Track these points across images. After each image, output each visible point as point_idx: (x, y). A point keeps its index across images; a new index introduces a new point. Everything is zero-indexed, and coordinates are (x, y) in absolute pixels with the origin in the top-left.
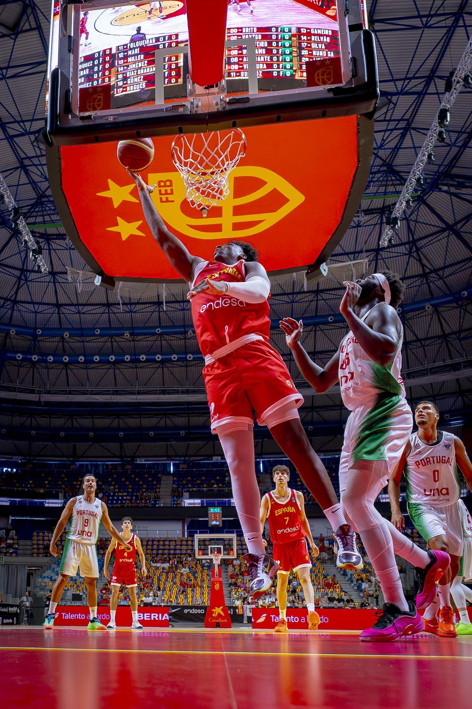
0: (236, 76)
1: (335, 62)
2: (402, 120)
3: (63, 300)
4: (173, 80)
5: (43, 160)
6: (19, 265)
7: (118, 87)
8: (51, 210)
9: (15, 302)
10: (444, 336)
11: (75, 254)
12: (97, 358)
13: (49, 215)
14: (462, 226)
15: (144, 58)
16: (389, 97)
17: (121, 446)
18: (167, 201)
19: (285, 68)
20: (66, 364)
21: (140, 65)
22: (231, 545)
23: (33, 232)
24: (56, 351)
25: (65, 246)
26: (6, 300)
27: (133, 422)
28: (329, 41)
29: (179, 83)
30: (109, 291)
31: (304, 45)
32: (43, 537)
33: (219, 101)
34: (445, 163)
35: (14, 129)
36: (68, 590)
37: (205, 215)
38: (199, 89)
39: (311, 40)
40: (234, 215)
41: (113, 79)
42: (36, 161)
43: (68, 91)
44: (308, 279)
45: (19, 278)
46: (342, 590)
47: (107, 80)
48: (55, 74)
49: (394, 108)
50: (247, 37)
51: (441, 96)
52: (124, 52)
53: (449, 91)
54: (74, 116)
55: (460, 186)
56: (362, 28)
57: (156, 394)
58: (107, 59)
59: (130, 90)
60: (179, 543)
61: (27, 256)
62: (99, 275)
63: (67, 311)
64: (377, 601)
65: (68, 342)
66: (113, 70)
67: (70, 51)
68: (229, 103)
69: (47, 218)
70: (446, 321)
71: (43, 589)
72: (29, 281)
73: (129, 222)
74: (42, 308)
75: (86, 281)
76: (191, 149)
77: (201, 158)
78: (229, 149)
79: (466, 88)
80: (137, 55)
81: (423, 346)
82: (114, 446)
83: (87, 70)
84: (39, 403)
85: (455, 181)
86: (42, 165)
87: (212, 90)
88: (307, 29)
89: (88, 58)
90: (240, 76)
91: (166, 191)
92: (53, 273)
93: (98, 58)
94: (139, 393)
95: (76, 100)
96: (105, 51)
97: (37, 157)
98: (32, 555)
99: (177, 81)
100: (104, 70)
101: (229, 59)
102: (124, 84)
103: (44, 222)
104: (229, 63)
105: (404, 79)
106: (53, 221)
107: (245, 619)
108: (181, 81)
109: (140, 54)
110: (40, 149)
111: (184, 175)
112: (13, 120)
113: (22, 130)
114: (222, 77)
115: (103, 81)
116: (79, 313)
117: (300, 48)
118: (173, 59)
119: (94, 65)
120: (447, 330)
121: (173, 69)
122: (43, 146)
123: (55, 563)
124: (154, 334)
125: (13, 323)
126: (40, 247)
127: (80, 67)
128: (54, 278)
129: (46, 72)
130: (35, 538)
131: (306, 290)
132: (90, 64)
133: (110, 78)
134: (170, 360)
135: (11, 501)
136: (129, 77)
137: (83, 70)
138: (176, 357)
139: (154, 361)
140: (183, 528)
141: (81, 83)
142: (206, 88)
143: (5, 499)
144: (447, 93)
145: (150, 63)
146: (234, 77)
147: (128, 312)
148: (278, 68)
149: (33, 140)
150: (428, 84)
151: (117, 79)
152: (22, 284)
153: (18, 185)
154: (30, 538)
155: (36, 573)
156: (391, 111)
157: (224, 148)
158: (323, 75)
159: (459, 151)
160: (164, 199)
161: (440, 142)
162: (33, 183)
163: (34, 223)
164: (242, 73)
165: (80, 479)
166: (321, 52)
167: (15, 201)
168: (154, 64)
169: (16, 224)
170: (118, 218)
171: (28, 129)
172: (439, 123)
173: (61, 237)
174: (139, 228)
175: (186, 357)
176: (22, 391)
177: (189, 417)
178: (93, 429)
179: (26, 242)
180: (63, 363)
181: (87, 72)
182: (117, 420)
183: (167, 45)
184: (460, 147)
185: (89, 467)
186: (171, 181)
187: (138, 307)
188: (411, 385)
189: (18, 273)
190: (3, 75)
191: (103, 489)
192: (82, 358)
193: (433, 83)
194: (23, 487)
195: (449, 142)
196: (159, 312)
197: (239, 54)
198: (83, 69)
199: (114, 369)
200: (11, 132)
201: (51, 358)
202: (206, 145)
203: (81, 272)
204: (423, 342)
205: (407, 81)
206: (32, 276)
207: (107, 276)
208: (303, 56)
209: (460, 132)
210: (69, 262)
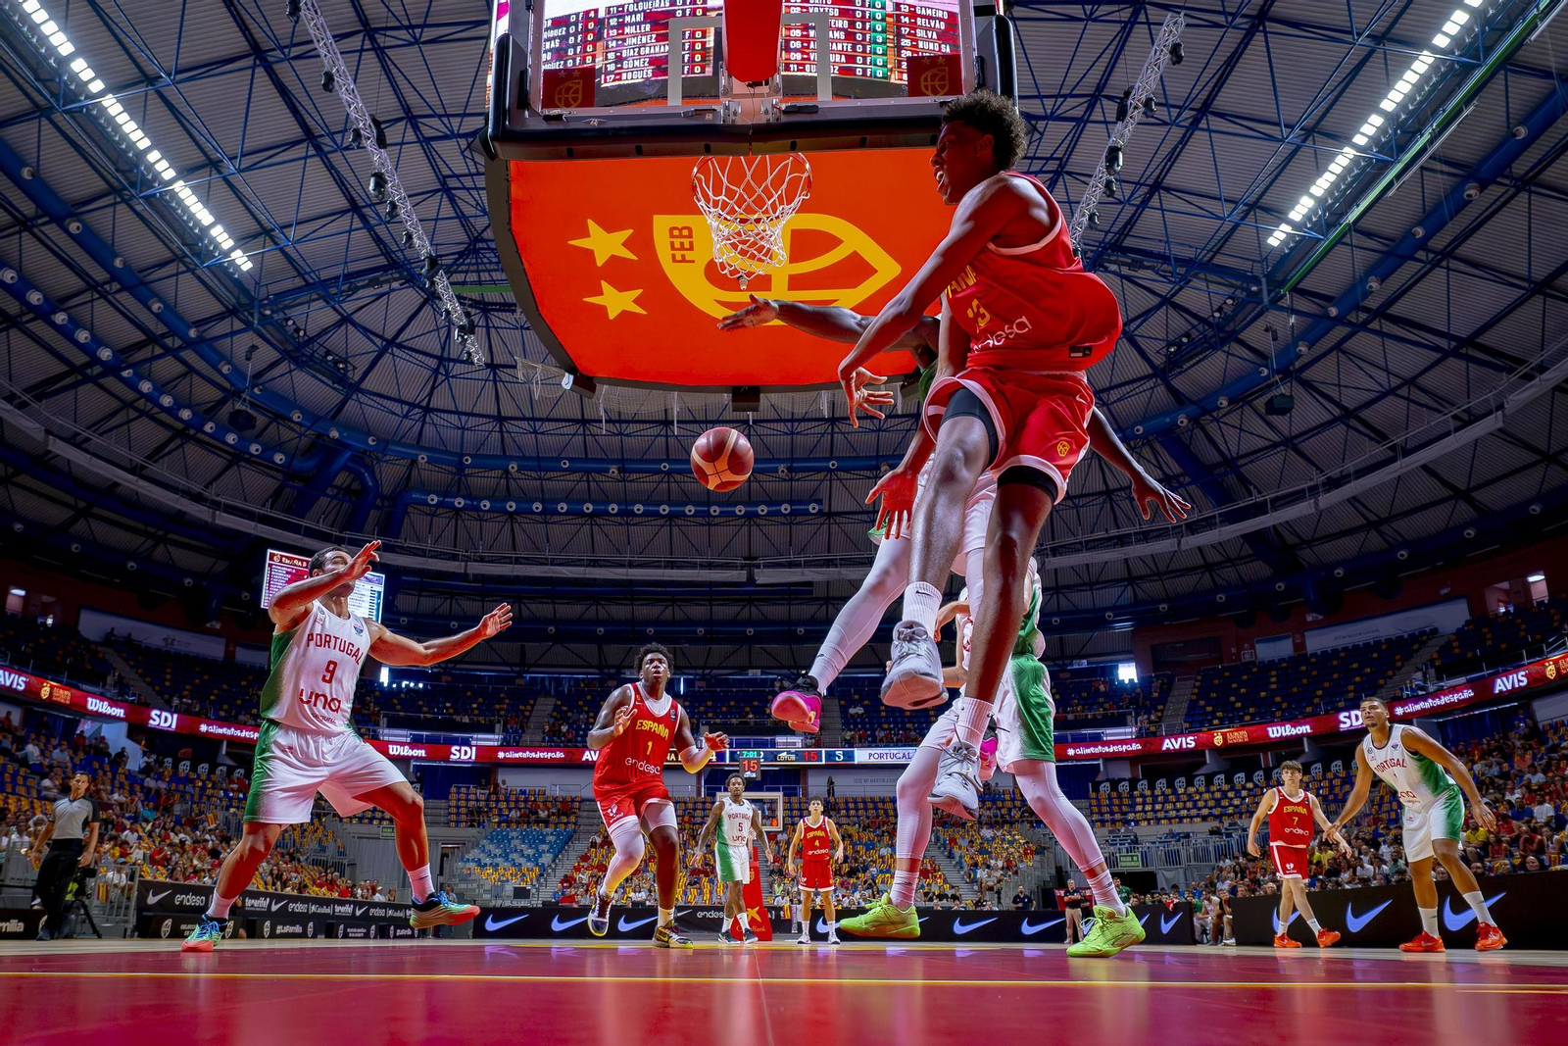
0: (798, 70)
1: (953, 60)
2: (1051, 158)
3: (508, 410)
4: (697, 69)
5: (481, 182)
6: (437, 352)
7: (607, 73)
8: (491, 263)
9: (427, 410)
10: (1108, 493)
11: (531, 336)
12: (563, 507)
13: (489, 271)
14: (1138, 326)
15: (651, 30)
16: (1033, 122)
17: (600, 648)
18: (684, 260)
19: (876, 65)
20: (511, 514)
21: (644, 41)
22: (773, 810)
23: (459, 298)
24: (494, 492)
25: (514, 323)
26: (413, 406)
27: (620, 611)
28: (943, 27)
29: (707, 74)
30: (585, 399)
31: (905, 30)
32: (468, 794)
33: (770, 108)
34: (1115, 229)
35: (432, 127)
36: (507, 881)
37: (743, 287)
38: (739, 87)
39: (916, 23)
40: (790, 289)
41: (599, 58)
42: (468, 183)
43: (523, 73)
44: (903, 396)
45: (436, 372)
46: (945, 881)
47: (589, 59)
48: (503, 43)
49: (1040, 139)
50: (816, 10)
51: (1110, 126)
52: (618, 17)
53: (1123, 120)
54: (534, 113)
55: (1135, 265)
56: (994, 13)
57: (659, 567)
58: (591, 26)
59: (627, 79)
60: (691, 806)
61: (449, 336)
62: (570, 373)
63: (514, 429)
64: (999, 898)
65: (515, 479)
66: (599, 44)
67: (528, 8)
68: (786, 112)
69: (485, 276)
70: (1111, 470)
71: (465, 879)
72: (453, 377)
73: (620, 290)
74: (472, 422)
75: (550, 381)
76: (725, 180)
77: (741, 195)
78: (784, 186)
79: (1147, 117)
80: (640, 23)
81: (1076, 507)
82: (589, 650)
83: (557, 41)
84: (464, 577)
85: (1129, 257)
86: (476, 188)
87: (758, 90)
88: (910, 6)
89: (558, 22)
90: (804, 70)
91: (682, 244)
92: (492, 366)
93: (576, 24)
94: (631, 565)
95: (537, 88)
96: (587, 13)
97: (471, 175)
98: (447, 824)
99: (703, 71)
100: (585, 43)
101: (787, 42)
102: (617, 68)
103: (480, 283)
104: (788, 50)
105: (1058, 96)
106: (494, 282)
107: (795, 926)
108: (709, 71)
109: (644, 22)
110: (475, 163)
111: (712, 221)
112: (431, 112)
113: (445, 130)
114: (775, 70)
115: (585, 62)
116: (535, 432)
117: (899, 35)
118: (698, 34)
119: (568, 34)
120: (1113, 484)
121: (698, 52)
122: (480, 159)
123: (486, 838)
124: (658, 472)
125: (423, 443)
126: (471, 323)
127: (545, 35)
128: (495, 374)
129: (488, 38)
130: (453, 796)
131: (900, 413)
132: (562, 31)
133: (594, 57)
134: (683, 514)
135: (414, 735)
136: (626, 59)
137: (549, 39)
138: (693, 509)
139: (657, 514)
140: (699, 782)
141: (547, 62)
142: (749, 85)
143: (404, 732)
144: (1120, 123)
145: (661, 38)
146: (794, 72)
147: (615, 434)
148: (864, 63)
149: (464, 147)
150: (1091, 107)
151: (607, 59)
152: (439, 381)
153: (437, 220)
154: (445, 796)
155: (453, 853)
156: (1036, 143)
157: (777, 182)
158: (933, 80)
159: (1136, 211)
160: (679, 258)
161: (1108, 196)
162: (461, 217)
163: (464, 283)
164: (807, 66)
165: (532, 702)
166: (931, 45)
167: (432, 245)
168: (667, 40)
169: (433, 283)
170: (603, 282)
171: (456, 129)
172: (1107, 168)
173: (507, 307)
174: (636, 301)
175: (709, 511)
176: (437, 556)
177: (711, 605)
178: (555, 621)
179: (448, 312)
180: (506, 512)
181: (556, 44)
182: (594, 608)
183: (688, 12)
184: (1138, 207)
185: (547, 683)
186: (689, 229)
187: (632, 428)
188: (1056, 566)
189: (433, 363)
190: (415, 38)
191: (569, 718)
192: (538, 506)
193: (1098, 105)
194: (434, 713)
195: (1121, 198)
196: (667, 436)
197: (802, 36)
198: (551, 39)
199: (592, 525)
200: (428, 132)
201: (486, 504)
202: (749, 177)
203: (539, 366)
204: (1076, 501)
205: (1060, 100)
206: (458, 369)
207: (582, 375)
208: (903, 48)
209: (1138, 184)
210: (520, 348)
